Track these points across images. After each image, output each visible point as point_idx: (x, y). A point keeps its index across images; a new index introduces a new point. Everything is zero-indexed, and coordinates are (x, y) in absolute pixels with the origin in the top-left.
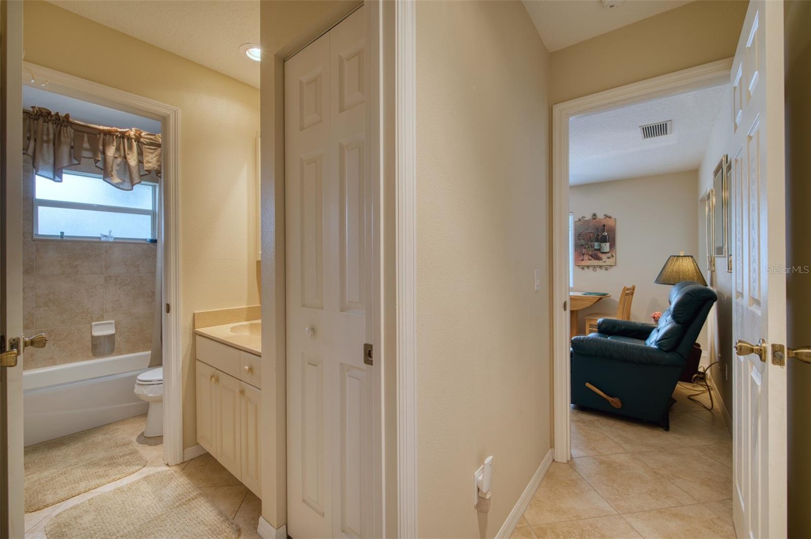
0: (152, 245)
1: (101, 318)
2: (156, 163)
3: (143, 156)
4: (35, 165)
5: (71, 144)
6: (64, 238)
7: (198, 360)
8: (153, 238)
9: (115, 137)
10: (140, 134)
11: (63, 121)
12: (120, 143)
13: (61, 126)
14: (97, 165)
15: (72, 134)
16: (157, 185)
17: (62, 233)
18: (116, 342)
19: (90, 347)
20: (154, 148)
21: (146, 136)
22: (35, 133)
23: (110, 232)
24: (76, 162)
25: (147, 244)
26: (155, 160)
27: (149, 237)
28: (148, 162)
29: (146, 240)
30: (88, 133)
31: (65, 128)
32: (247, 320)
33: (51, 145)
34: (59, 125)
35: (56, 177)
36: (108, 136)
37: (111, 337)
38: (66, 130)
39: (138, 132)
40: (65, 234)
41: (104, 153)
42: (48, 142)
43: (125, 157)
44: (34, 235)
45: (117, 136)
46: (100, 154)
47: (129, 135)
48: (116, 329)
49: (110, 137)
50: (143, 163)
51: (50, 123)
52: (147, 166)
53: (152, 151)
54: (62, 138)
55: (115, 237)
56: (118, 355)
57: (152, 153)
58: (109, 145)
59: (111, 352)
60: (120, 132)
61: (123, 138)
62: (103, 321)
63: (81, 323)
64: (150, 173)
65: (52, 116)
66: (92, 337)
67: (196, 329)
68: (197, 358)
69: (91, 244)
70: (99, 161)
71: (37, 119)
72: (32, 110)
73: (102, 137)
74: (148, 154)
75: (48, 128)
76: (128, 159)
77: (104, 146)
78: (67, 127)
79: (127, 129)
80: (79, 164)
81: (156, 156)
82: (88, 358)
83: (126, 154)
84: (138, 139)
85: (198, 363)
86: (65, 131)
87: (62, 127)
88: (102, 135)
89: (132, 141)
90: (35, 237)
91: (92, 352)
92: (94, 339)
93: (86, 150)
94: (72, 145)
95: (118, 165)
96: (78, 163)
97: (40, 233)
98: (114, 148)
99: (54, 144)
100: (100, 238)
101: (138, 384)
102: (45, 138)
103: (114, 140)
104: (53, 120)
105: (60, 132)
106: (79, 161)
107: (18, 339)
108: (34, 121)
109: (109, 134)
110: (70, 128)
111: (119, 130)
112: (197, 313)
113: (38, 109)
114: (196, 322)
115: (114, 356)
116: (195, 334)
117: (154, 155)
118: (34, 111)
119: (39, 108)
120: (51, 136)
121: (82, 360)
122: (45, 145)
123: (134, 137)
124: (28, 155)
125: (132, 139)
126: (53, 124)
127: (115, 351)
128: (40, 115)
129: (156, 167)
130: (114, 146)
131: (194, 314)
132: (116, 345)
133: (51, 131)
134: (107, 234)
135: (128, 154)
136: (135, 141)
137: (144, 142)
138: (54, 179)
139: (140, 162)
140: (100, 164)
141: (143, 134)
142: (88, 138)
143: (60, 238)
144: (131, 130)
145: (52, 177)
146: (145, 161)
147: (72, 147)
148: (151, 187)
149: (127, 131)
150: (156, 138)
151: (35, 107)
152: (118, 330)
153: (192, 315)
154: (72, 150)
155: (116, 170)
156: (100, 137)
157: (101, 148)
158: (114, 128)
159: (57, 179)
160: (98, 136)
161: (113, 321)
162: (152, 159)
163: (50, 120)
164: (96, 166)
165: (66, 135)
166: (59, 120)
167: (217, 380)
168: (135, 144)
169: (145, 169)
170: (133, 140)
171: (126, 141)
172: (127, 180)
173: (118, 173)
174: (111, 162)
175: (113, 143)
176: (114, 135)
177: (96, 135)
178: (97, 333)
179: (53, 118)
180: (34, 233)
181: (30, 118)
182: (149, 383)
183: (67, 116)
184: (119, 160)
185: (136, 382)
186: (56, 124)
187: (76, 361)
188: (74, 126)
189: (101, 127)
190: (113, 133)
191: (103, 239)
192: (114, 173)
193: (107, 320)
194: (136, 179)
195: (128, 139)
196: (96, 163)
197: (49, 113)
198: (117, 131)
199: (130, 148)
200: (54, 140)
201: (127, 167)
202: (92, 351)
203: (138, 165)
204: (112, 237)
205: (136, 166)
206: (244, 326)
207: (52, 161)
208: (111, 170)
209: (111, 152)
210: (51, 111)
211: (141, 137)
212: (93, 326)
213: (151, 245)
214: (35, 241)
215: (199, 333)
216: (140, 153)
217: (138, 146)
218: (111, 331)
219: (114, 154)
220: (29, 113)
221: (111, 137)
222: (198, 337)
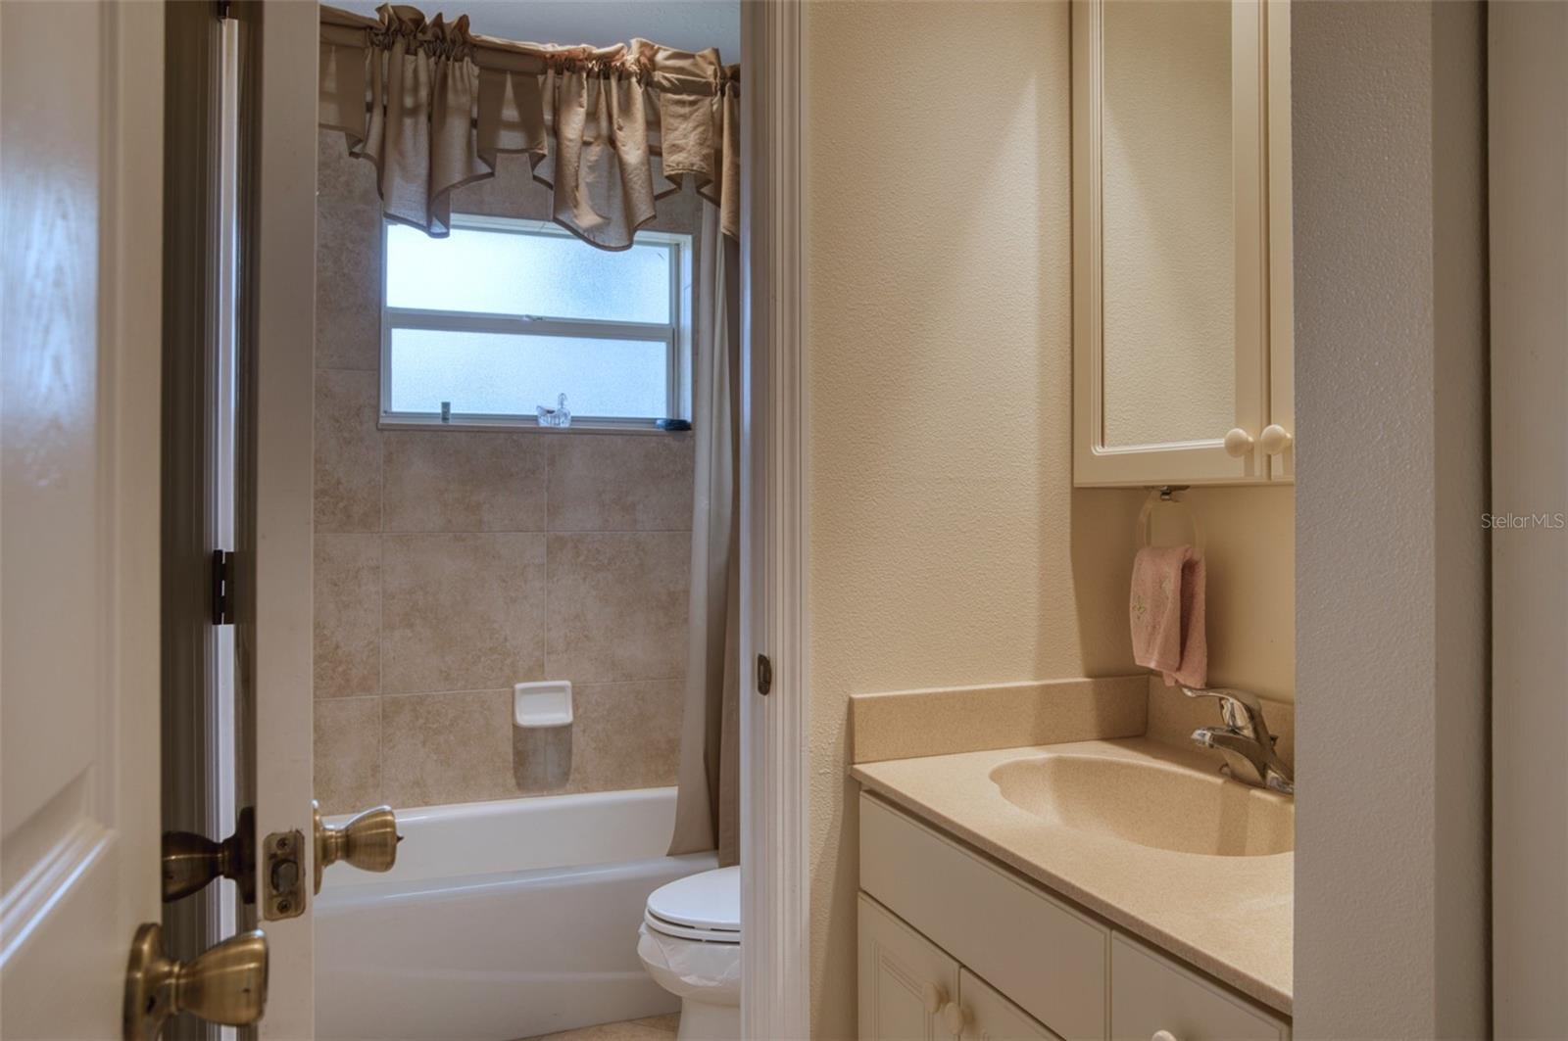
0: (672, 441)
1: (536, 671)
2: (697, 148)
3: (660, 131)
4: (384, 191)
5: (471, 111)
6: (451, 422)
7: (865, 893)
8: (671, 418)
9: (585, 75)
10: (651, 60)
11: (453, 42)
12: (599, 93)
13: (448, 59)
14: (536, 173)
15: (476, 82)
16: (686, 240)
17: (446, 406)
18: (575, 750)
19: (511, 758)
20: (692, 98)
21: (670, 63)
22: (386, 88)
23: (562, 398)
24: (484, 169)
25: (656, 435)
26: (692, 139)
27: (660, 412)
28: (676, 148)
29: (653, 421)
30: (514, 73)
31: (457, 65)
32: (1040, 742)
33: (423, 119)
34: (443, 58)
35: (434, 219)
36: (567, 74)
37: (561, 732)
38: (461, 68)
39: (648, 53)
40: (453, 411)
41: (556, 132)
42: (414, 112)
43: (612, 141)
44: (382, 414)
45: (590, 72)
46: (545, 135)
47: (623, 64)
48: (576, 708)
49: (570, 78)
50: (660, 154)
51: (421, 53)
52: (673, 161)
53: (686, 110)
54: (451, 97)
55: (572, 414)
56: (579, 792)
57: (685, 117)
58: (569, 104)
59: (563, 779)
60: (600, 58)
61: (607, 77)
62: (545, 679)
63: (489, 683)
64: (679, 186)
65: (424, 31)
66: (516, 728)
67: (857, 766)
68: (864, 885)
69: (515, 437)
70: (544, 156)
71: (389, 47)
72: (377, 17)
73: (550, 81)
74: (676, 122)
75: (415, 71)
76: (619, 144)
77: (556, 112)
78: (462, 60)
79: (620, 45)
80: (492, 175)
81: (695, 128)
82: (506, 794)
83: (616, 127)
84: (646, 75)
85: (865, 907)
86: (458, 73)
87: (450, 63)
88: (551, 73)
89: (630, 84)
90: (384, 420)
91: (516, 777)
92: (522, 734)
93: (510, 126)
94: (475, 114)
95: (592, 168)
96: (489, 170)
97: (396, 408)
98: (582, 111)
99: (430, 119)
100: (535, 419)
101: (651, 929)
102: (409, 102)
103: (583, 88)
104: (429, 42)
105: (445, 77)
106: (492, 166)
107: (298, 837)
108: (382, 51)
109: (568, 70)
110: (470, 63)
111: (597, 51)
112: (864, 700)
113: (391, 10)
114: (858, 738)
115: (567, 793)
116: (856, 788)
117: (690, 125)
118: (382, 21)
119: (393, 7)
120: (424, 93)
121: (492, 797)
122: (408, 122)
123: (634, 68)
124: (367, 157)
125: (629, 75)
126: (428, 57)
127: (571, 777)
128: (396, 32)
129: (697, 163)
130: (582, 106)
131: (851, 703)
132: (575, 761)
133: (423, 77)
134: (554, 406)
135: (620, 129)
136: (639, 82)
137: (665, 83)
138: (427, 229)
139: (654, 151)
140: (545, 170)
141: (660, 57)
142: (515, 87)
143: (440, 422)
144: (629, 47)
145: (423, 222)
146: (665, 146)
147: (474, 123)
148: (665, 252)
149: (618, 52)
150: (696, 65)
151: (385, 6)
152: (581, 711)
153: (843, 709)
154: (475, 132)
155: (588, 184)
156: (545, 79)
157: (548, 117)
158: (583, 46)
159: (438, 228)
160: (541, 78)
161: (567, 683)
162: (685, 136)
163: (421, 45)
164: (535, 178)
165: (459, 85)
166: (444, 40)
167: (969, 1019)
168: (638, 91)
169: (668, 172)
170: (634, 80)
171: (614, 83)
172: (617, 215)
173: (592, 197)
174: (574, 159)
175: (581, 96)
176: (583, 68)
177: (534, 75)
178: (528, 717)
179: (429, 36)
180: (382, 410)
181: (372, 43)
182: (679, 932)
183: (463, 23)
184: (595, 152)
185: (643, 920)
186: (434, 54)
187: (477, 797)
188: (480, 56)
189: (549, 48)
190: (578, 63)
191: (544, 423)
192: (583, 194)
193: (553, 679)
194: (644, 211)
195: (620, 79)
196: (534, 166)
197: (418, 19)
198: (590, 57)
199: (626, 107)
200: (431, 104)
201: (617, 170)
202: (516, 770)
203: (649, 163)
204: (565, 415)
205: (643, 164)
206: (1030, 767)
207: (422, 169)
208: (574, 184)
209: (574, 124)
210: (424, 12)
211: (653, 65)
212: (517, 694)
213: (667, 440)
214: (382, 430)
215: (867, 785)
216: (654, 124)
217: (649, 101)
218: (562, 715)
219: (583, 132)
220: (371, 28)
221: (575, 77)
222: (866, 802)
